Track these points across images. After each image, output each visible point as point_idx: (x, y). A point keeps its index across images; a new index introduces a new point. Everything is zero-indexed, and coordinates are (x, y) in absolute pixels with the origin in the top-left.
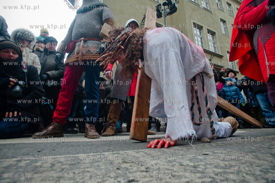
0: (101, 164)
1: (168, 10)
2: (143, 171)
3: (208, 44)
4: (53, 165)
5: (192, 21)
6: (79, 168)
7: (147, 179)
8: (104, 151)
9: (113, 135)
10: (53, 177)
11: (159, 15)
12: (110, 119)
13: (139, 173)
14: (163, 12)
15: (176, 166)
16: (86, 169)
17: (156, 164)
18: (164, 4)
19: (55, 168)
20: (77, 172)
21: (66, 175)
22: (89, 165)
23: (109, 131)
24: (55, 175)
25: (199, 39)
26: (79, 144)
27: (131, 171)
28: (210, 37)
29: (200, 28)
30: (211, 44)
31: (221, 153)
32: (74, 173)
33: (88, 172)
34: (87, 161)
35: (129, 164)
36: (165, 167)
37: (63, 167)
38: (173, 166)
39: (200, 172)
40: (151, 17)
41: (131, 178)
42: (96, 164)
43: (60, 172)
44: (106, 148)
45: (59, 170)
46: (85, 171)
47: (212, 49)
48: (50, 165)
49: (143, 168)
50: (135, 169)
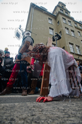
0: (23, 107)
1: (57, 38)
2: (40, 111)
3: (77, 51)
4: (3, 107)
5: (68, 42)
6: (14, 109)
7: (40, 115)
8: (27, 102)
9: (33, 94)
10: (2, 112)
11: (54, 40)
12: (32, 86)
13: (38, 112)
14: (55, 39)
15: (55, 110)
16: (17, 110)
17: (47, 108)
18: (56, 36)
19: (4, 109)
20: (12, 111)
21: (8, 112)
22: (18, 108)
23: (32, 92)
24: (3, 112)
25: (72, 49)
26: (17, 98)
27: (35, 111)
28: (77, 48)
29: (72, 44)
30: (78, 51)
31: (80, 104)
32: (11, 111)
33: (17, 111)
34: (18, 106)
35: (35, 108)
36: (50, 110)
37: (7, 108)
38: (54, 109)
39: (65, 112)
40: (50, 41)
41: (34, 114)
42: (21, 108)
43: (6, 110)
44: (28, 100)
45: (5, 110)
46: (16, 111)
47: (79, 53)
48: (2, 108)
49: (41, 110)
50: (37, 110)
